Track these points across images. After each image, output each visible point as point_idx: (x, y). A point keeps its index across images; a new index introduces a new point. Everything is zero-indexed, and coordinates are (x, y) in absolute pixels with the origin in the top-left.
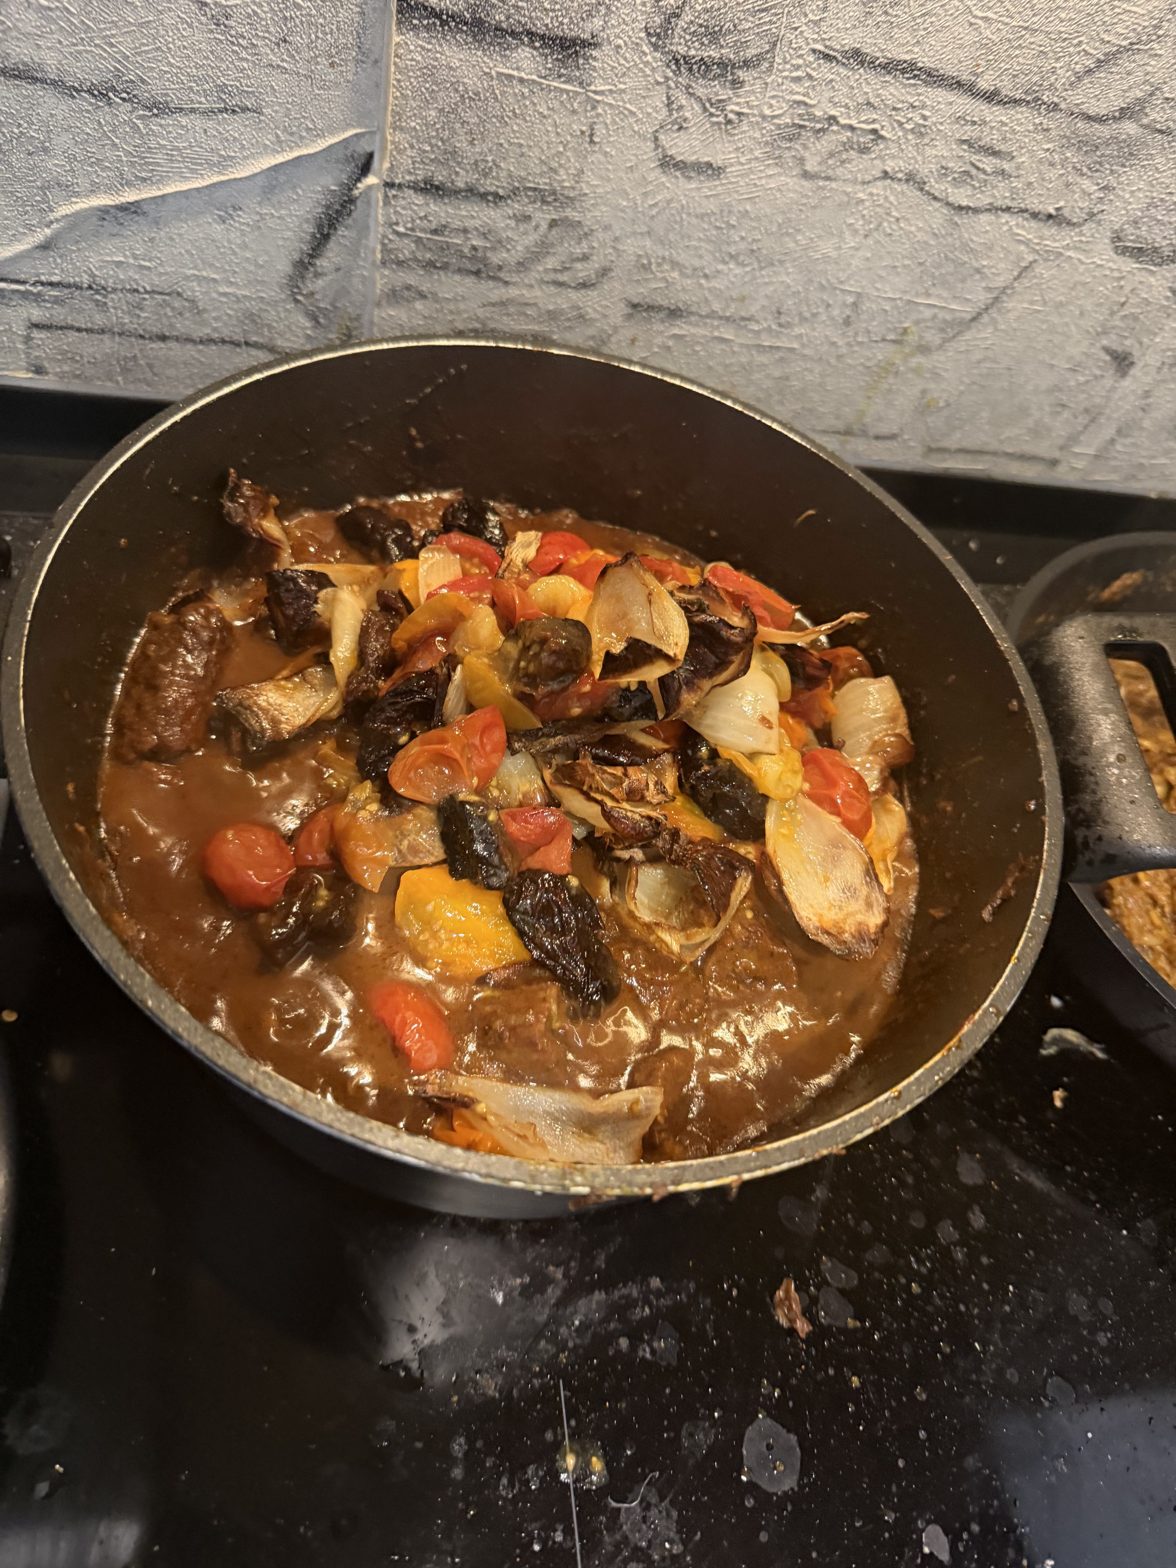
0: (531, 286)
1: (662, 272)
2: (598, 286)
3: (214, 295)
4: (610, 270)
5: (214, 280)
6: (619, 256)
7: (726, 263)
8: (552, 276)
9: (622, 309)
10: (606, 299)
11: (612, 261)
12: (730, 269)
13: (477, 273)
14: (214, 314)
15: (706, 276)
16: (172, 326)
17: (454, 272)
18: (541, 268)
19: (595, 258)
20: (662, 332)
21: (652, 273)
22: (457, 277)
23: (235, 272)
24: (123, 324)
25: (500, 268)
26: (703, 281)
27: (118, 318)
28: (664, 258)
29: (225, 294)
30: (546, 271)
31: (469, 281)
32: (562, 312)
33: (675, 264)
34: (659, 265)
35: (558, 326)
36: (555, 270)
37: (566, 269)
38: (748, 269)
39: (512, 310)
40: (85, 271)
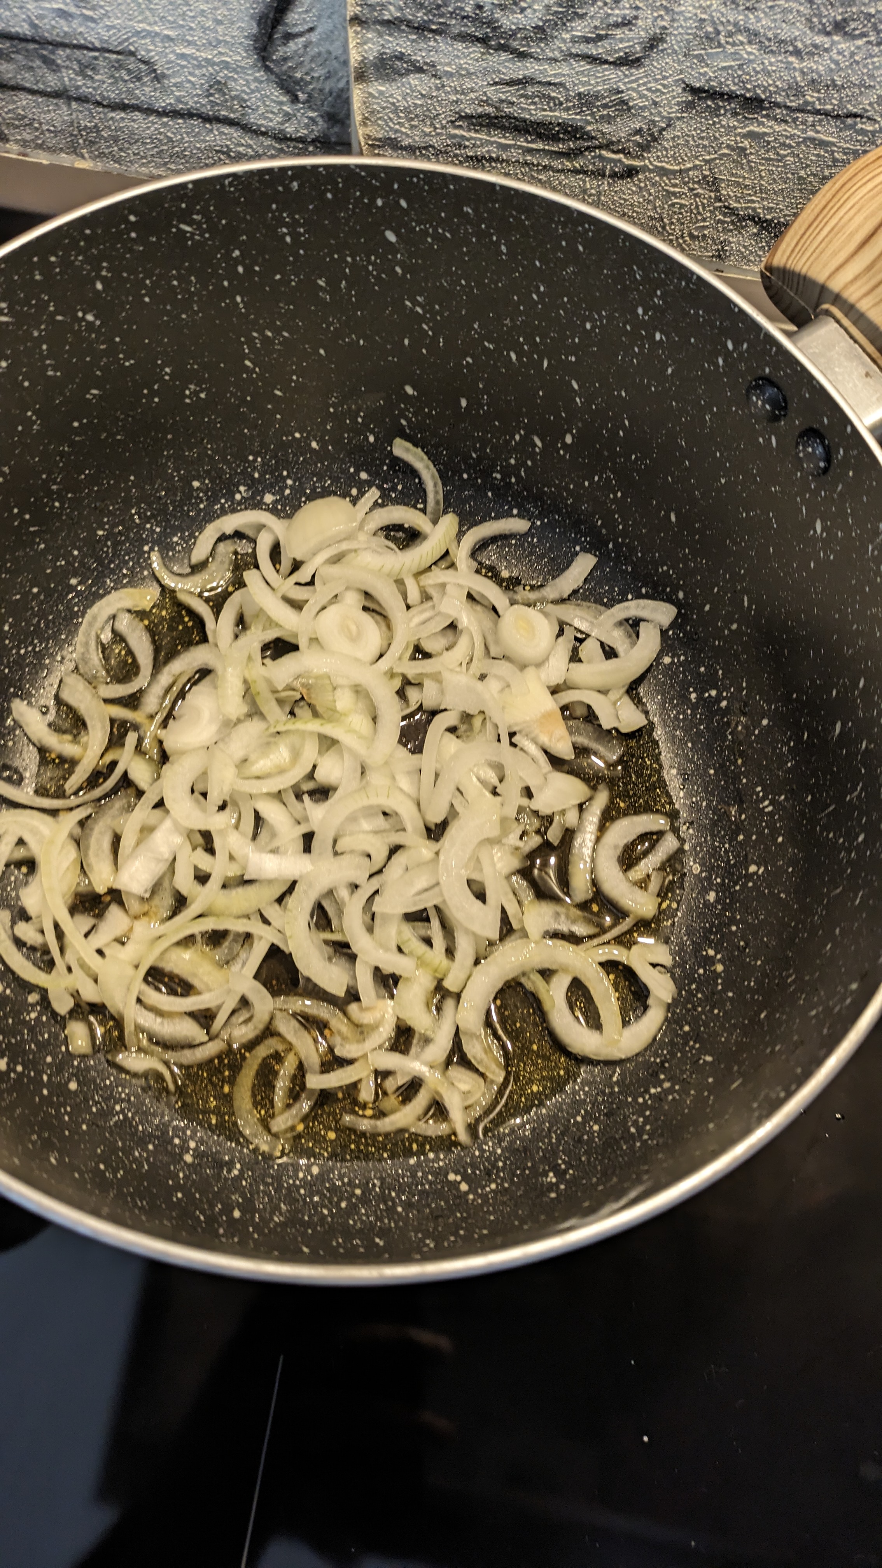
0: (556, 60)
1: (734, 44)
2: (647, 62)
3: (172, 57)
4: (662, 40)
5: (169, 38)
6: (673, 20)
7: (828, 34)
8: (583, 48)
9: (679, 95)
10: (656, 80)
11: (665, 28)
12: (833, 43)
13: (484, 41)
14: (173, 81)
15: (797, 53)
16: (130, 92)
17: (454, 38)
18: (567, 36)
19: (640, 23)
20: (735, 128)
21: (720, 45)
22: (459, 46)
23: (191, 29)
24: (78, 88)
25: (514, 34)
26: (792, 59)
27: (71, 79)
28: (736, 24)
29: (183, 56)
30: (574, 40)
31: (476, 50)
32: (597, 96)
33: (753, 36)
34: (730, 34)
35: (592, 115)
36: (587, 40)
37: (600, 38)
38: (860, 42)
39: (530, 90)
40: (24, 20)
